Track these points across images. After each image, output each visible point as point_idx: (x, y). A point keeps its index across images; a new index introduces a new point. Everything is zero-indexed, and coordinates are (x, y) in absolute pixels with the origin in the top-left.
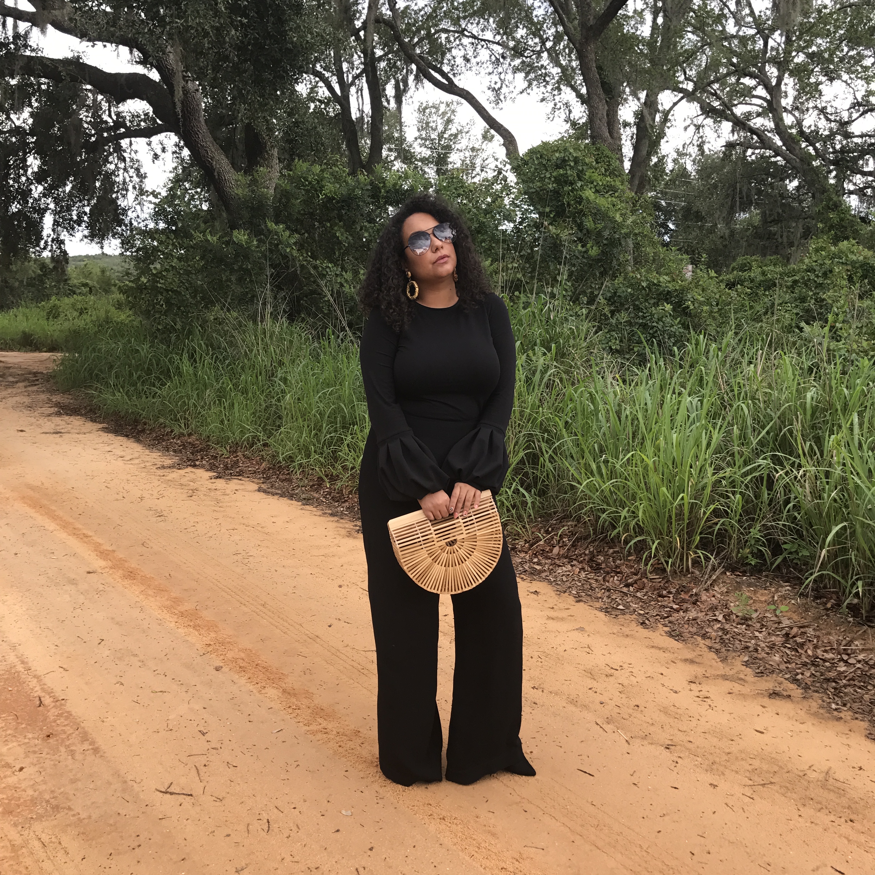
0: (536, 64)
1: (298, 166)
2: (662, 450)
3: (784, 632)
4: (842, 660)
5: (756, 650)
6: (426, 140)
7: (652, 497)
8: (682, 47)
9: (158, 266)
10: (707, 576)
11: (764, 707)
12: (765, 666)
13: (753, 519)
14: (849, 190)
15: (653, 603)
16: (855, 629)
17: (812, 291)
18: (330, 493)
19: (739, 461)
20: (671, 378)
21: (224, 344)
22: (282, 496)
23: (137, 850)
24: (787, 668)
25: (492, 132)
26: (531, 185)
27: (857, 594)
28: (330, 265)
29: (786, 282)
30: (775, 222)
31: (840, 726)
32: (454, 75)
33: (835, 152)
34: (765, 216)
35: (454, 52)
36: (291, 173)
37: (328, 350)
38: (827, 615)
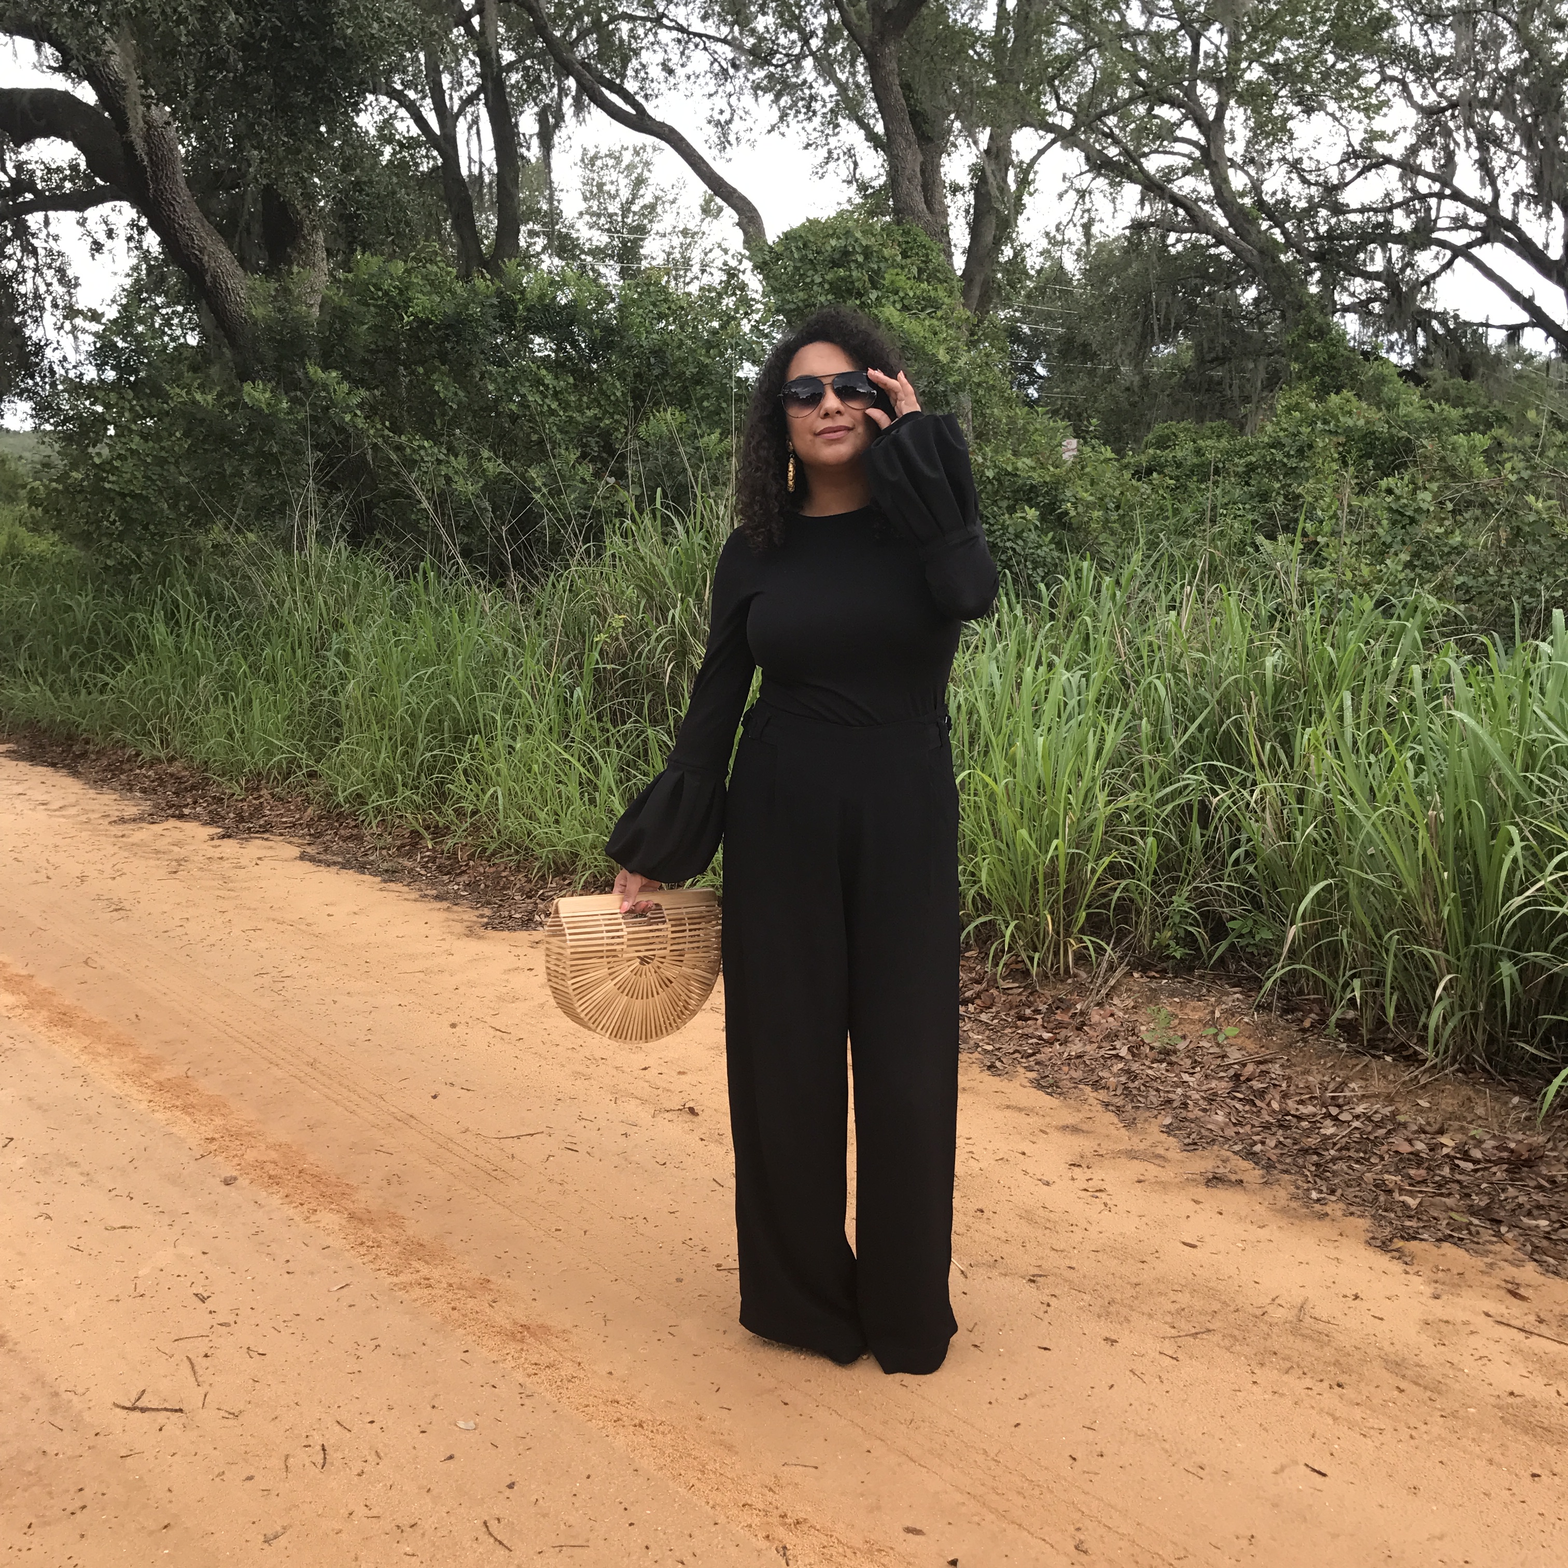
0: (794, 80)
1: (362, 263)
2: (1019, 763)
3: (1231, 1072)
4: (1328, 1115)
5: (1185, 1105)
6: (599, 216)
7: (1003, 847)
8: (1050, 50)
9: (106, 452)
10: (1099, 981)
11: (1197, 1202)
12: (1199, 1133)
13: (1176, 880)
14: (1343, 304)
15: (1008, 1031)
16: (1351, 1062)
17: (1280, 481)
18: (433, 859)
19: (1152, 779)
20: (1035, 638)
21: (229, 591)
22: (344, 867)
23: (78, 1514)
24: (1237, 1133)
25: (718, 200)
26: (788, 296)
27: (1352, 1000)
28: (426, 444)
29: (1236, 465)
30: (1220, 361)
31: (1325, 1229)
32: (646, 97)
33: (1318, 237)
34: (1201, 351)
35: (645, 56)
36: (350, 276)
37: (424, 598)
38: (1304, 1040)
